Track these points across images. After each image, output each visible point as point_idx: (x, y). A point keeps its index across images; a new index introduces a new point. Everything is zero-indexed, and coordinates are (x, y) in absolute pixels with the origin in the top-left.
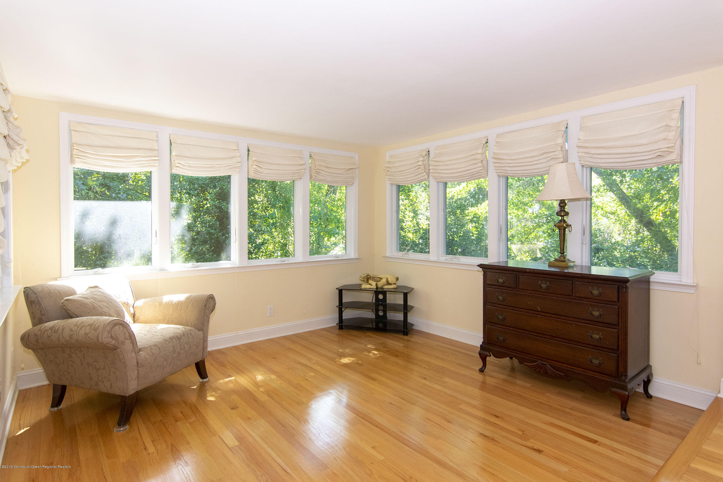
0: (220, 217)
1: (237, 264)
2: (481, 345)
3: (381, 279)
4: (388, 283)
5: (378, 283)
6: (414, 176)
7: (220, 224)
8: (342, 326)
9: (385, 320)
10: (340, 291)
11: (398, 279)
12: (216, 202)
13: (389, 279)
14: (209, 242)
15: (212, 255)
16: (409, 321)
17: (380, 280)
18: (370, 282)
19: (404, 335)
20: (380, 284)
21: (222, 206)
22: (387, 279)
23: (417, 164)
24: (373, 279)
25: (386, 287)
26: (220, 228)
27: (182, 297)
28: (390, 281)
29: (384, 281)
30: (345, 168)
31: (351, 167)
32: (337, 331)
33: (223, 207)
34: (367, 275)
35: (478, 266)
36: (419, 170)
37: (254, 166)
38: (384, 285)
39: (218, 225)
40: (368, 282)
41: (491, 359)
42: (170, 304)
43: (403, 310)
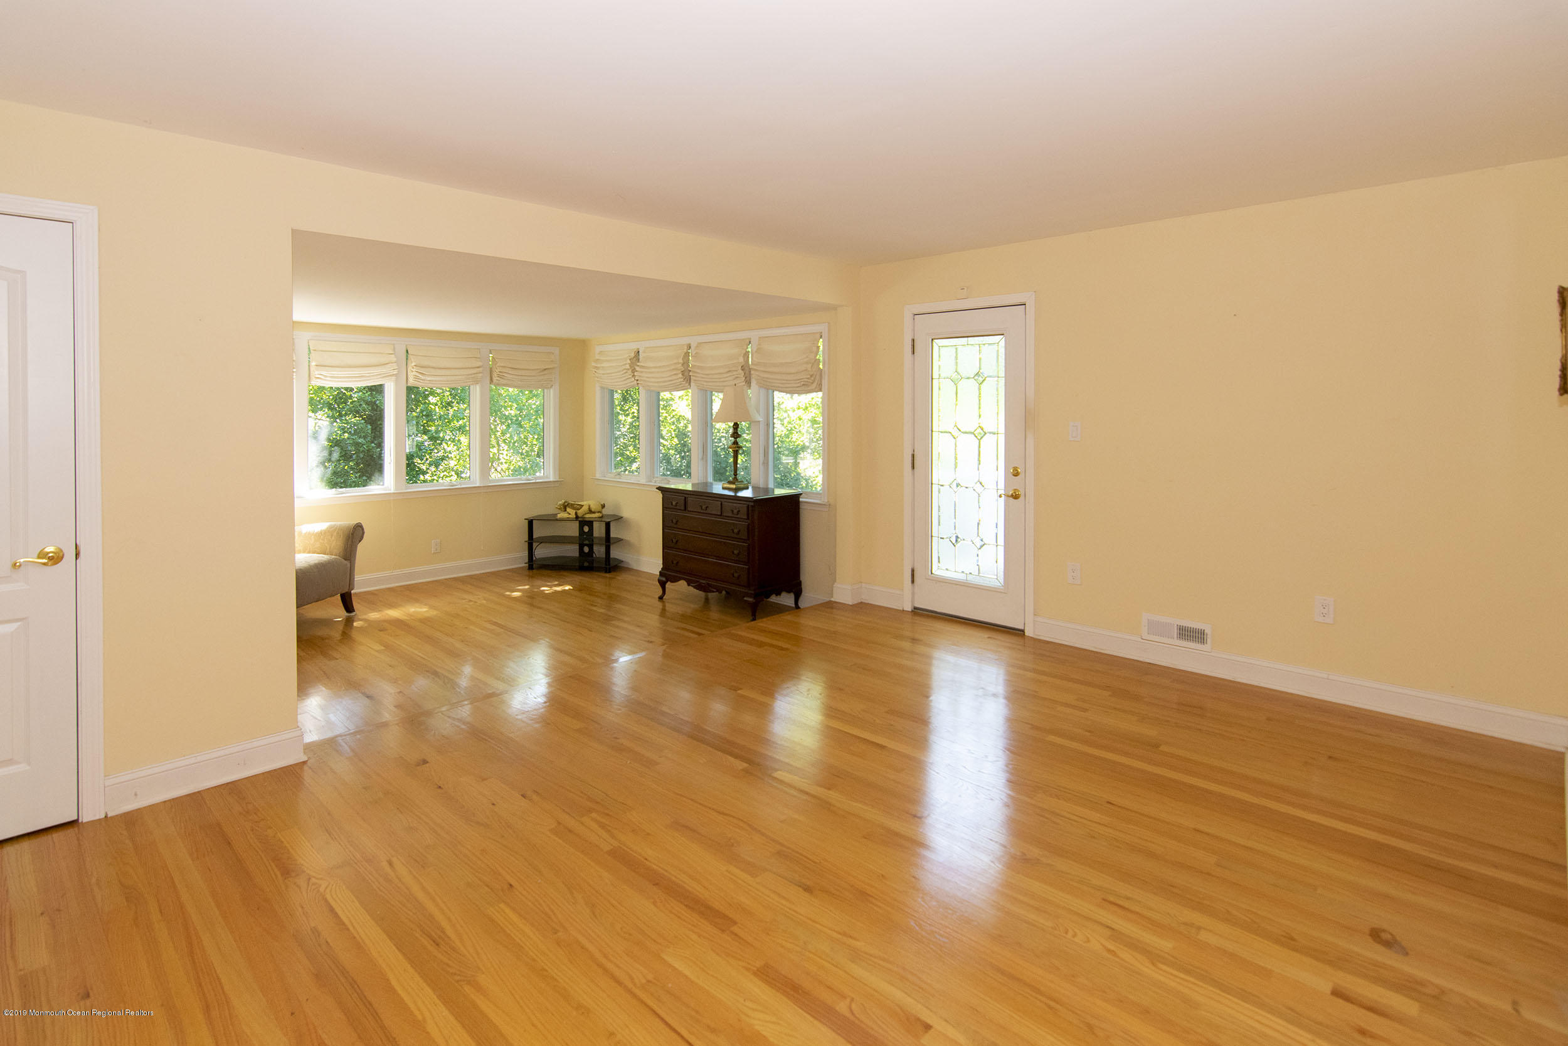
0: (374, 418)
1: (392, 489)
2: (660, 572)
3: (582, 506)
4: (590, 511)
5: (578, 511)
6: (625, 380)
7: (372, 429)
8: (532, 565)
9: (590, 558)
10: (530, 523)
11: (604, 506)
12: (367, 395)
13: (591, 506)
14: (354, 456)
15: (360, 476)
16: (612, 556)
17: (581, 508)
18: (568, 510)
19: (606, 572)
20: (580, 512)
21: (375, 401)
22: (589, 506)
23: (624, 367)
24: (572, 506)
25: (588, 516)
26: (373, 434)
27: (323, 526)
28: (593, 508)
29: (585, 508)
30: (538, 368)
31: (547, 367)
32: (527, 572)
33: (378, 402)
34: (565, 502)
35: (657, 488)
36: (627, 374)
37: (415, 373)
38: (586, 514)
39: (370, 431)
40: (565, 511)
41: (669, 585)
42: (309, 535)
43: (604, 543)
